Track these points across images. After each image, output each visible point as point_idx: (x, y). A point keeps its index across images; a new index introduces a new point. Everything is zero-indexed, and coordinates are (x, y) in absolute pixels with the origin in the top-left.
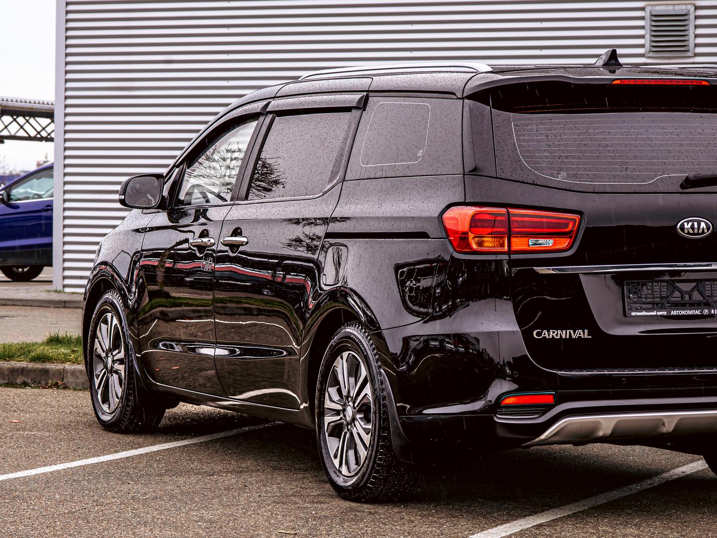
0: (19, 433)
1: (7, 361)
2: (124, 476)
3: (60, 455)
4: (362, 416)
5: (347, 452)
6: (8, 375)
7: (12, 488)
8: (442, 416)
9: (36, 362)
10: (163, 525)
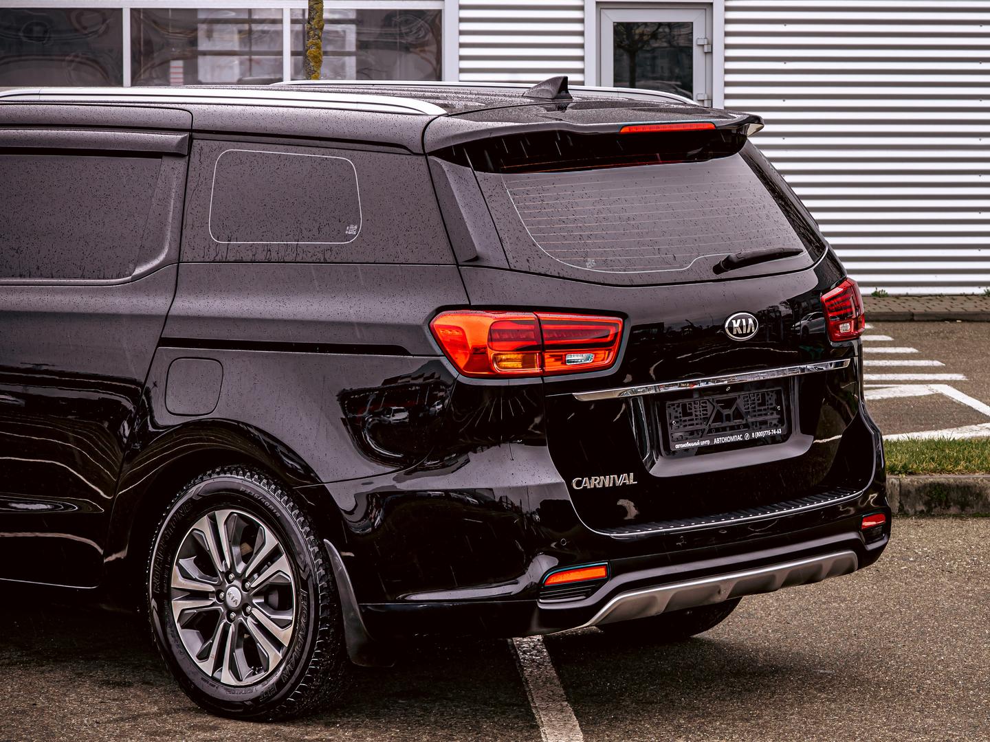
4: (262, 600)
5: (232, 651)
8: (446, 604)
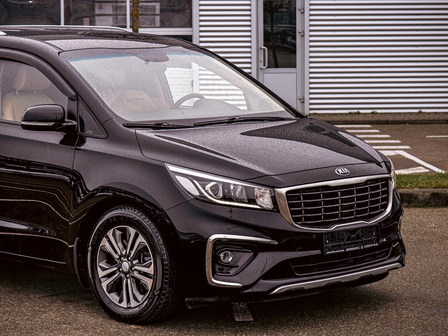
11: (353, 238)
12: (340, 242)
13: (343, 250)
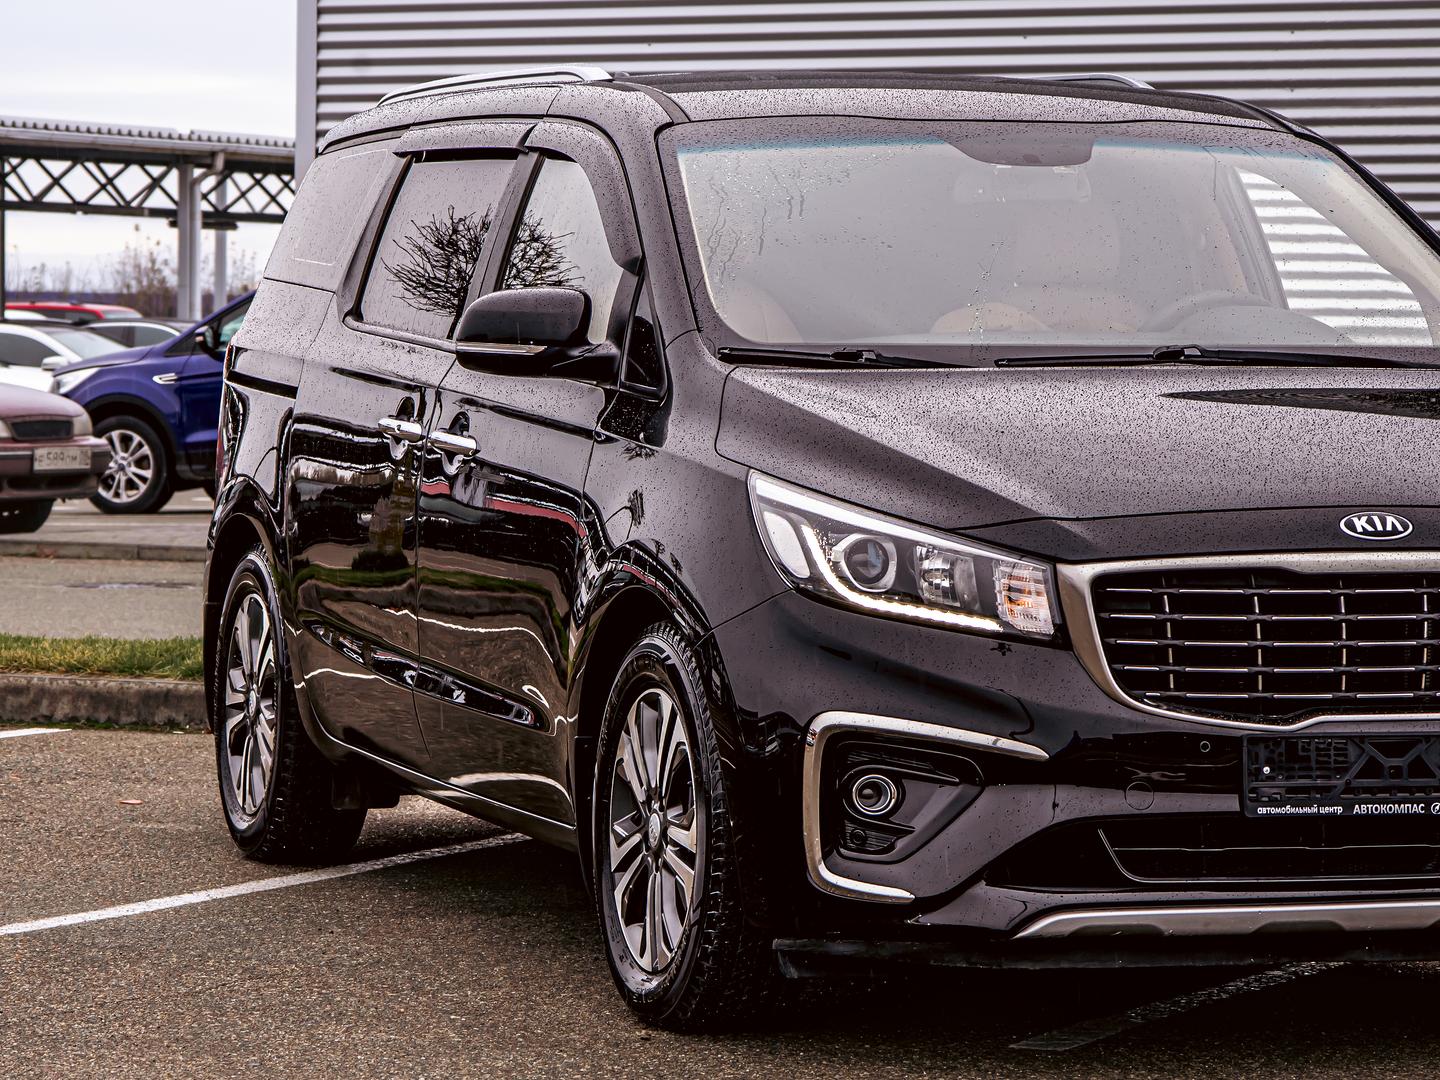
0: (136, 825)
1: (136, 677)
2: (326, 916)
3: (207, 872)
6: (137, 706)
7: (86, 941)
9: (194, 680)
10: (374, 1021)
11: (1398, 769)
12: (1329, 778)
13: (1339, 810)
